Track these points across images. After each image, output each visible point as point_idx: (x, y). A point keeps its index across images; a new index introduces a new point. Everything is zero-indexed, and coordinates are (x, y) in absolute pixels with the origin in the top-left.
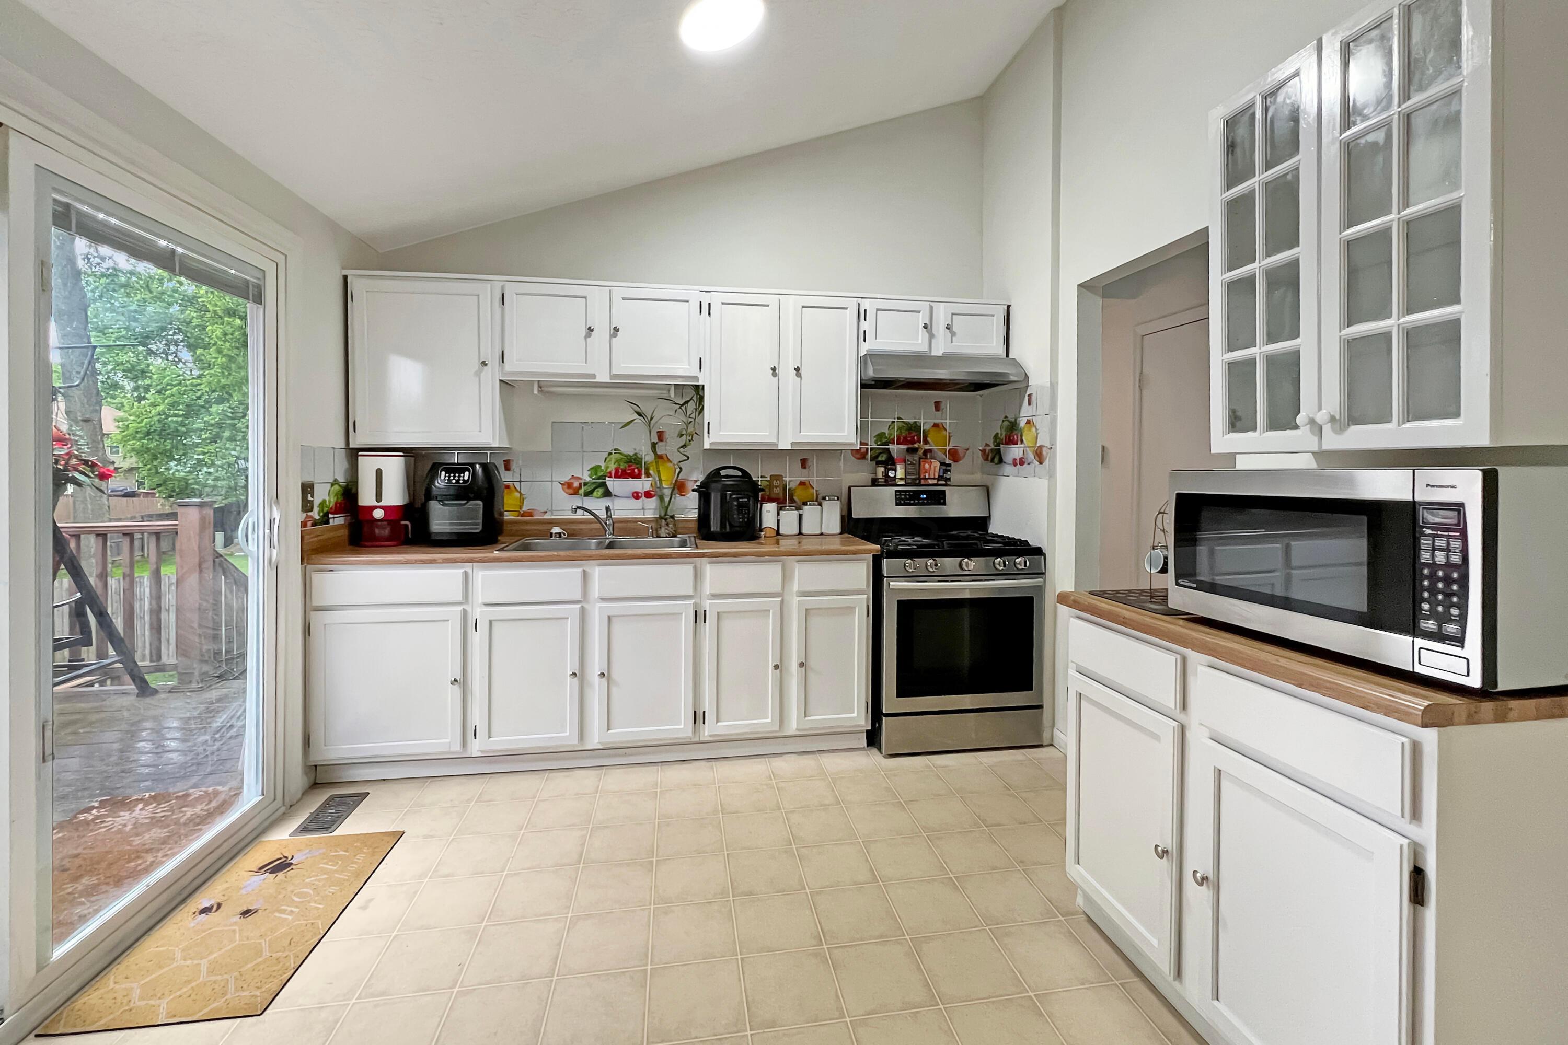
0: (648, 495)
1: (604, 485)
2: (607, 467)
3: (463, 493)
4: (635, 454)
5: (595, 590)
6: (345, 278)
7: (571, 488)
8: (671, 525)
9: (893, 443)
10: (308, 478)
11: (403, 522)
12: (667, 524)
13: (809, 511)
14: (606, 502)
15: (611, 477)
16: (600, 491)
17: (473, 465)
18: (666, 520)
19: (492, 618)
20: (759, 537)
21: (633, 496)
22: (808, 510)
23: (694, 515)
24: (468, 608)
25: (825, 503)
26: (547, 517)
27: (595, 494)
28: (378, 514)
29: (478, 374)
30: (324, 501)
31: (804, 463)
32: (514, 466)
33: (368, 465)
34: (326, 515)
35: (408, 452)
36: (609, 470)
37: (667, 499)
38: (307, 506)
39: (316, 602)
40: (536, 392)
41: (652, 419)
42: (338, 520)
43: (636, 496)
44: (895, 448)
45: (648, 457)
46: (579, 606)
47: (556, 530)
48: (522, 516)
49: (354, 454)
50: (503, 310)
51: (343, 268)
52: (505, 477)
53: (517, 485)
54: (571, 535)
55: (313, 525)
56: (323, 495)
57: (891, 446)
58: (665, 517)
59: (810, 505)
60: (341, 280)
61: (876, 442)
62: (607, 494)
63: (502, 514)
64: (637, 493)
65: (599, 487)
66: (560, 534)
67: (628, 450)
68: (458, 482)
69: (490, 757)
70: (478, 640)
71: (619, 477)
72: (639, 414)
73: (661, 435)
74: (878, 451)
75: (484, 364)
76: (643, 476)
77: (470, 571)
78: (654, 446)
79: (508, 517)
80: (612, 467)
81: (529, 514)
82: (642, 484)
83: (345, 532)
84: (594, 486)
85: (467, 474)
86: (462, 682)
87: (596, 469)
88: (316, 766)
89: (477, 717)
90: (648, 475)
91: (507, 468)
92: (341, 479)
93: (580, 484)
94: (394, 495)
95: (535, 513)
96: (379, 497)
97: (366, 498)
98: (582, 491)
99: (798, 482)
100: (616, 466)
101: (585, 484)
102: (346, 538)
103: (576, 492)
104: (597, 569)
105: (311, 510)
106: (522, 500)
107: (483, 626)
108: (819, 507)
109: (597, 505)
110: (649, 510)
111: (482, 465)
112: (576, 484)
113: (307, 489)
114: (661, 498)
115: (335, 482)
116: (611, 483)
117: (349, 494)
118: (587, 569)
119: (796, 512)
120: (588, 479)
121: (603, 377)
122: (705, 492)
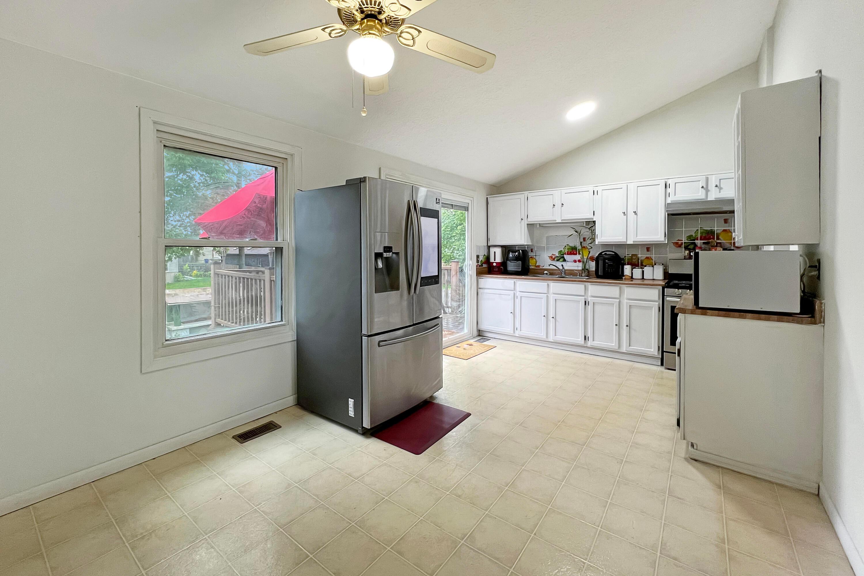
0: (579, 261)
1: (563, 257)
2: (565, 251)
3: (517, 259)
4: (575, 246)
5: (551, 291)
7: (552, 258)
8: (586, 272)
9: (698, 240)
10: (478, 254)
11: (501, 267)
12: (585, 272)
13: (648, 270)
14: (564, 263)
15: (566, 254)
16: (562, 260)
17: (519, 250)
18: (584, 270)
19: (521, 296)
20: (622, 278)
21: (574, 262)
22: (646, 269)
23: (594, 269)
24: (515, 292)
25: (655, 266)
26: (544, 268)
27: (560, 260)
28: (495, 264)
29: (520, 222)
30: (482, 260)
31: (648, 249)
32: (534, 250)
33: (492, 250)
34: (482, 264)
35: (502, 247)
37: (585, 263)
38: (478, 261)
39: (480, 287)
40: (540, 227)
41: (580, 233)
42: (485, 266)
43: (575, 261)
44: (699, 242)
45: (579, 247)
46: (546, 295)
47: (546, 272)
48: (536, 267)
49: (489, 247)
50: (527, 202)
51: (487, 196)
52: (531, 254)
53: (535, 257)
54: (551, 274)
55: (479, 266)
56: (481, 258)
57: (696, 241)
58: (584, 269)
59: (648, 267)
60: (486, 199)
61: (687, 240)
62: (565, 260)
63: (529, 266)
64: (575, 260)
65: (561, 258)
66: (547, 274)
67: (572, 245)
68: (514, 255)
69: (520, 337)
70: (518, 302)
71: (569, 255)
72: (576, 232)
73: (584, 239)
74: (689, 244)
75: (522, 219)
76: (578, 254)
77: (515, 281)
78: (581, 243)
79: (531, 267)
80: (566, 251)
81: (539, 266)
82: (578, 257)
83: (487, 269)
84: (560, 258)
85: (517, 253)
86: (513, 313)
87: (560, 252)
88: (479, 330)
89: (517, 325)
90: (579, 254)
91: (532, 251)
92: (486, 255)
93: (555, 257)
94: (499, 259)
95: (540, 266)
96: (495, 260)
97: (492, 260)
98: (556, 259)
99: (645, 257)
100: (568, 250)
101: (557, 257)
102: (487, 271)
103: (554, 260)
104: (552, 284)
105: (479, 262)
106: (536, 262)
107: (519, 298)
108: (653, 268)
109: (559, 264)
110: (579, 266)
111: (522, 250)
112: (554, 257)
113: (478, 257)
114: (583, 262)
115: (484, 255)
116: (566, 257)
117: (488, 258)
118: (549, 283)
119: (641, 269)
120: (558, 255)
121: (559, 221)
122: (597, 260)
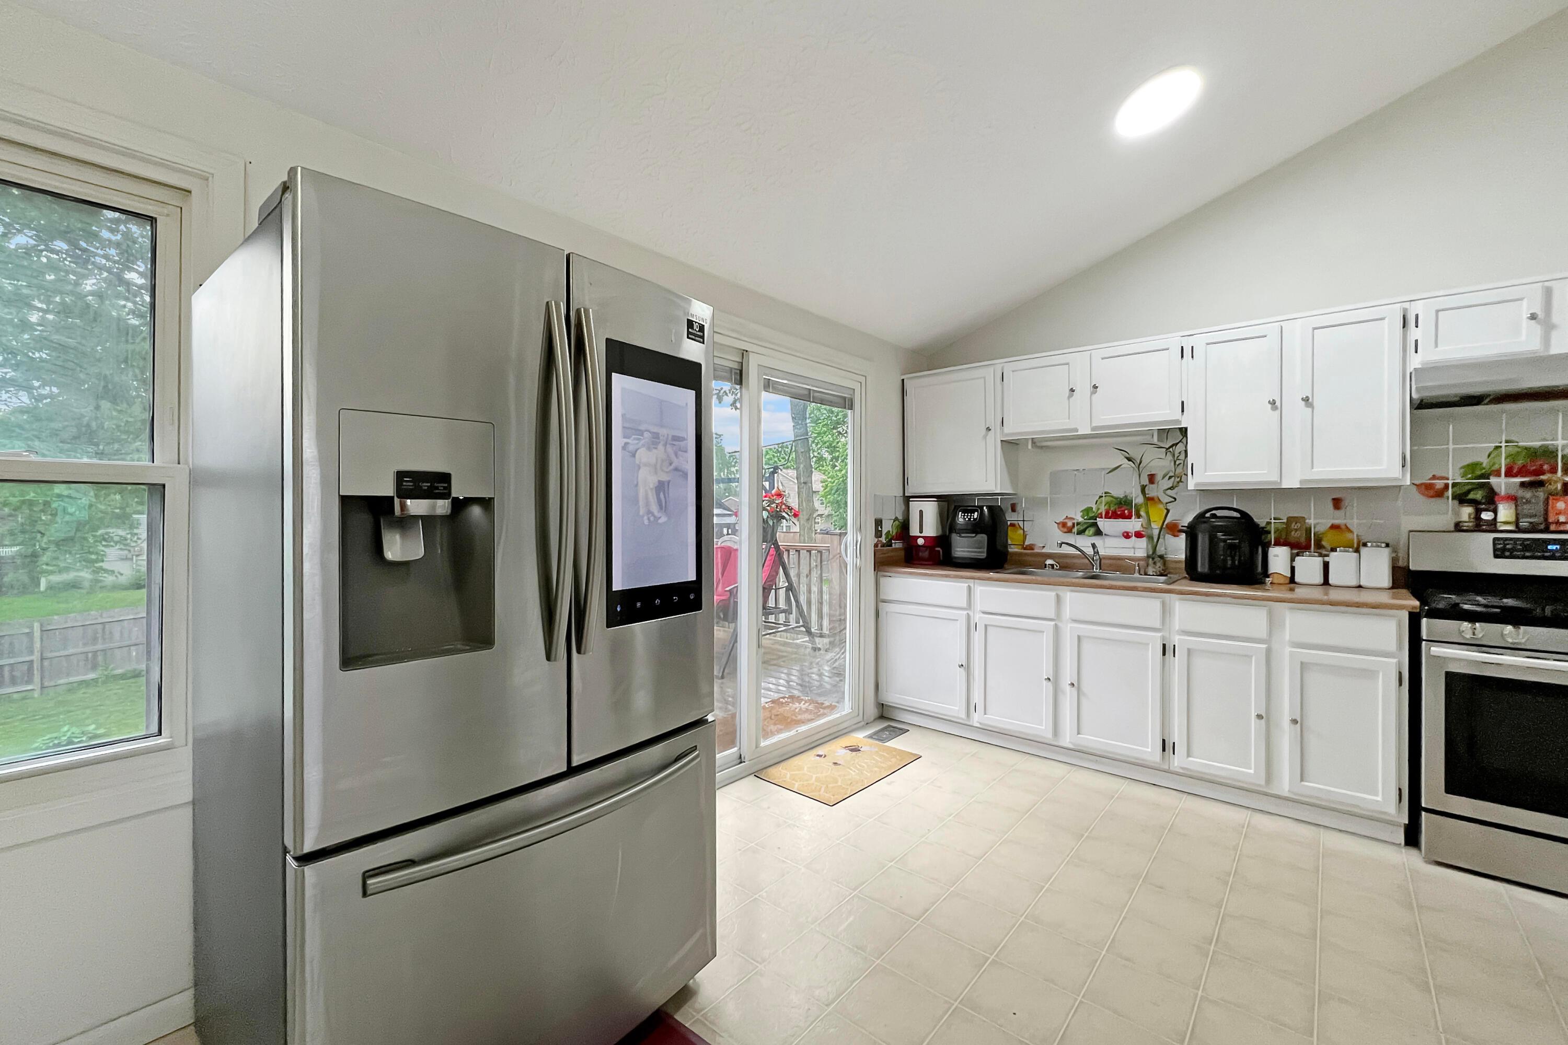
0: (1139, 535)
1: (1095, 525)
2: (1098, 509)
3: (975, 528)
4: (1126, 496)
5: (1067, 612)
6: (903, 380)
7: (1066, 527)
8: (1159, 564)
10: (879, 517)
11: (937, 549)
12: (1155, 563)
13: (1340, 560)
14: (1098, 541)
15: (1101, 518)
16: (1092, 530)
17: (981, 508)
18: (1153, 559)
19: (987, 623)
20: (1264, 583)
21: (1123, 535)
23: (1182, 556)
24: (971, 614)
25: (1363, 549)
26: (1044, 551)
27: (1087, 532)
28: (921, 542)
29: (985, 437)
30: (889, 531)
31: (1336, 503)
32: (1018, 508)
33: (915, 506)
34: (890, 540)
35: (940, 498)
36: (1099, 512)
37: (1155, 540)
38: (878, 534)
39: (882, 597)
40: (1030, 447)
41: (1140, 463)
42: (897, 545)
43: (1127, 536)
44: (1502, 483)
45: (1140, 500)
46: (1053, 623)
47: (1049, 562)
48: (1025, 549)
49: (907, 500)
50: (1003, 385)
51: (902, 374)
52: (1010, 517)
53: (1021, 523)
54: (1064, 567)
55: (881, 547)
56: (887, 527)
58: (1155, 556)
59: (1340, 551)
60: (900, 382)
61: (1463, 475)
62: (1099, 533)
63: (1006, 545)
64: (1127, 533)
65: (1090, 526)
66: (1052, 566)
67: (1118, 493)
68: (970, 519)
69: (984, 730)
70: (977, 637)
71: (1110, 518)
72: (1129, 459)
73: (1152, 478)
74: (1468, 487)
75: (988, 429)
76: (1134, 517)
77: (972, 585)
78: (1143, 489)
79: (1013, 549)
80: (1103, 509)
81: (1031, 547)
82: (1134, 525)
83: (902, 553)
84: (1086, 526)
85: (976, 513)
86: (966, 667)
87: (1088, 510)
88: (883, 704)
89: (977, 697)
90: (1139, 516)
91: (1013, 510)
92: (900, 517)
93: (1074, 524)
94: (931, 529)
95: (1035, 548)
96: (921, 532)
97: (914, 531)
98: (1075, 530)
99: (1329, 525)
100: (1106, 507)
101: (1078, 524)
102: (903, 557)
103: (1070, 531)
104: (1068, 593)
105: (881, 536)
106: (1025, 537)
107: (981, 628)
108: (1356, 554)
109: (1085, 543)
110: (1139, 549)
111: (989, 508)
112: (1070, 524)
113: (879, 523)
114: (1150, 538)
115: (896, 519)
116: (1101, 523)
117: (905, 526)
118: (1060, 593)
119: (1320, 559)
120: (1081, 520)
121: (1085, 430)
122: (1191, 532)
